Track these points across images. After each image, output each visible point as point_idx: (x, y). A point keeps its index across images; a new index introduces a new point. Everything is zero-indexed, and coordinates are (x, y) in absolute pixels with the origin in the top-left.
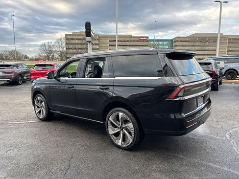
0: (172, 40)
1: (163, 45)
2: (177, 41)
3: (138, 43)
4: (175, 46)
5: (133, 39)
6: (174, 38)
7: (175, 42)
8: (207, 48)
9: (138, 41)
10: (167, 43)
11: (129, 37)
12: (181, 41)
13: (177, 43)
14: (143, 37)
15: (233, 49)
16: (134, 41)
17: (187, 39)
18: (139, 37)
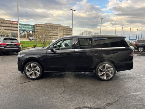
0: (34, 26)
1: (29, 28)
2: (37, 26)
3: (10, 25)
4: (36, 29)
5: (7, 22)
6: (35, 25)
7: (36, 27)
8: (54, 32)
9: (10, 24)
10: (31, 27)
11: (3, 20)
12: (40, 27)
13: (37, 28)
14: (14, 21)
15: (66, 33)
16: (7, 23)
17: (43, 26)
18: (11, 21)
